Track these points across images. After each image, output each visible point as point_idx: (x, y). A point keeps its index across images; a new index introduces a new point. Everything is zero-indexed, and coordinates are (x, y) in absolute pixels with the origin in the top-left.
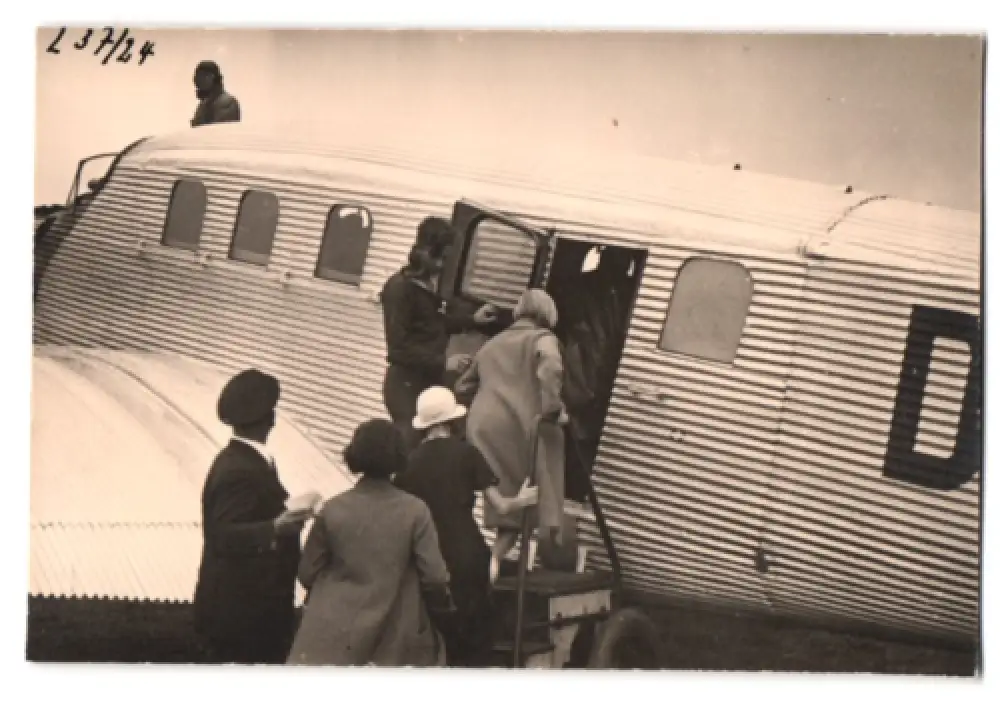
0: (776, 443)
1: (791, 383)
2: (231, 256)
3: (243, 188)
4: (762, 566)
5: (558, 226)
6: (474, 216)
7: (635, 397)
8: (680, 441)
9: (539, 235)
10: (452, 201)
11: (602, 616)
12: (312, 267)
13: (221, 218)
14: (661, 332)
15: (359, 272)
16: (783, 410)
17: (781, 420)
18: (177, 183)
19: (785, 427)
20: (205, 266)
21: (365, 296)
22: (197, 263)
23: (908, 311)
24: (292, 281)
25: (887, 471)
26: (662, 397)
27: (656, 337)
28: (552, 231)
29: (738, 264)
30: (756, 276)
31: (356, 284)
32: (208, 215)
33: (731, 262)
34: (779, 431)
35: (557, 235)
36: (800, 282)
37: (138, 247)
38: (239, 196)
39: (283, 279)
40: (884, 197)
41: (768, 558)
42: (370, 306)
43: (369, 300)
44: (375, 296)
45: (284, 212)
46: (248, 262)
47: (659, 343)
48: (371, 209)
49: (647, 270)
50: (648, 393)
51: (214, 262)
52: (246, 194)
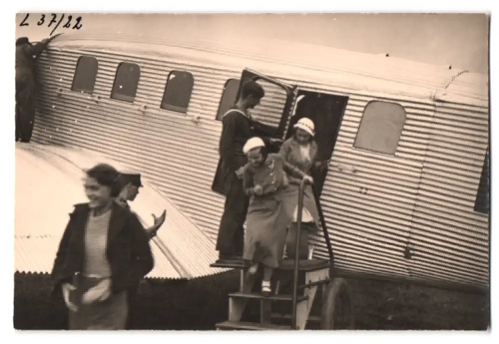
1: (426, 165)
2: (112, 97)
3: (119, 61)
4: (408, 255)
5: (299, 84)
6: (253, 77)
7: (341, 171)
8: (365, 194)
9: (289, 88)
10: (241, 71)
11: (327, 282)
12: (159, 103)
13: (106, 77)
14: (356, 138)
15: (186, 106)
16: (421, 178)
17: (420, 183)
18: (80, 58)
19: (422, 186)
20: (96, 101)
21: (190, 118)
22: (92, 100)
24: (147, 110)
25: (476, 209)
26: (355, 171)
27: (353, 141)
28: (296, 86)
29: (400, 105)
30: (408, 110)
31: (184, 112)
32: (98, 75)
33: (395, 102)
34: (419, 189)
35: (298, 88)
36: (432, 113)
37: (58, 91)
38: (116, 65)
39: (142, 109)
41: (412, 252)
42: (192, 124)
43: (192, 121)
44: (195, 119)
45: (142, 74)
46: (122, 100)
47: (354, 144)
48: (193, 73)
49: (348, 107)
50: (348, 169)
51: (102, 100)
52: (120, 64)
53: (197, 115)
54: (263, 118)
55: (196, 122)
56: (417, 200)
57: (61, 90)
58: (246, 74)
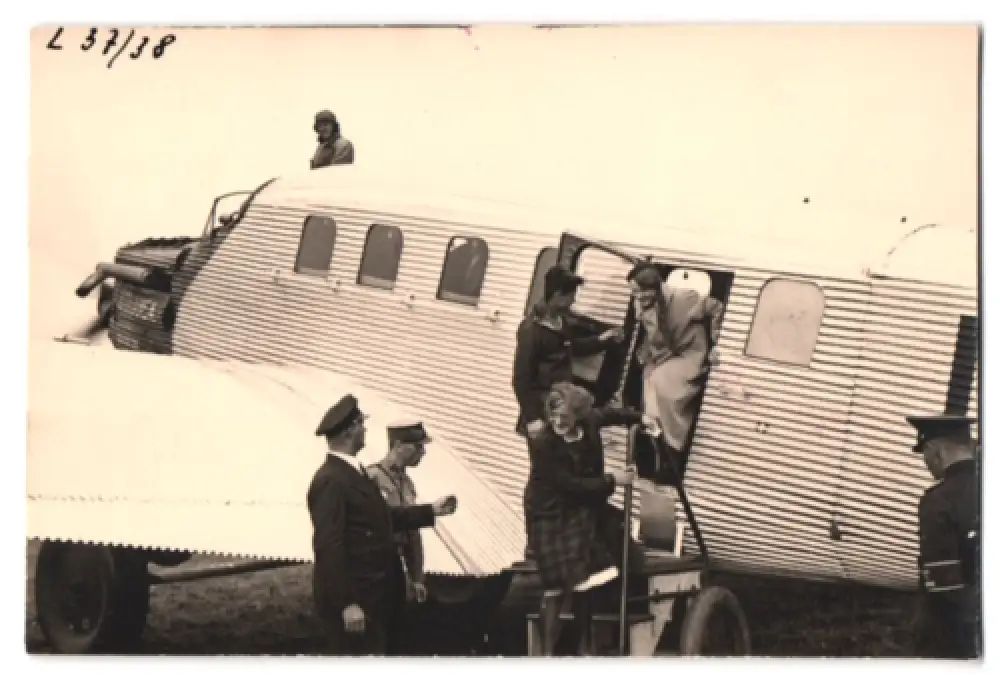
0: (847, 432)
1: (859, 382)
2: (359, 281)
3: (370, 223)
4: (836, 535)
5: (656, 253)
6: (580, 245)
7: (725, 395)
8: (764, 432)
9: (639, 261)
10: (559, 233)
12: (434, 290)
13: (348, 252)
14: (746, 341)
15: (477, 293)
16: (852, 404)
17: (850, 413)
18: (308, 219)
19: (853, 418)
20: (335, 290)
21: (484, 314)
22: (328, 288)
23: (957, 320)
24: (416, 302)
26: (748, 395)
27: (742, 345)
28: (649, 258)
29: (815, 284)
30: (829, 293)
31: (474, 305)
32: (338, 246)
33: (809, 281)
34: (848, 422)
36: (866, 297)
37: (273, 274)
38: (366, 229)
39: (407, 300)
40: (933, 225)
41: (841, 528)
42: (487, 323)
43: (487, 318)
44: (492, 316)
45: (406, 243)
46: (375, 286)
47: (744, 350)
48: (487, 240)
49: (734, 290)
50: (736, 393)
51: (343, 287)
52: (372, 227)
53: (494, 309)
54: (600, 311)
55: (493, 321)
56: (846, 441)
57: (278, 272)
58: (566, 238)
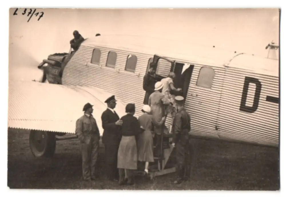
0: (219, 104)
2: (106, 66)
3: (109, 51)
4: (217, 129)
5: (176, 60)
7: (192, 95)
8: (201, 104)
9: (172, 62)
10: (154, 54)
12: (124, 68)
13: (104, 57)
14: (197, 82)
15: (135, 69)
17: (220, 100)
18: (94, 50)
20: (101, 68)
21: (136, 74)
22: (99, 67)
23: (244, 78)
24: (120, 71)
25: (240, 109)
26: (197, 95)
28: (175, 61)
29: (212, 68)
30: (215, 70)
31: (134, 72)
32: (101, 57)
33: (210, 67)
34: (220, 102)
35: (176, 62)
36: (224, 72)
37: (86, 63)
38: (108, 52)
39: (118, 71)
40: (243, 54)
41: (218, 127)
42: (137, 77)
44: (138, 75)
45: (118, 56)
46: (110, 67)
47: (196, 84)
48: (137, 56)
49: (194, 69)
50: (194, 94)
51: (103, 67)
52: (109, 52)
53: (139, 73)
54: (163, 74)
58: (155, 56)
